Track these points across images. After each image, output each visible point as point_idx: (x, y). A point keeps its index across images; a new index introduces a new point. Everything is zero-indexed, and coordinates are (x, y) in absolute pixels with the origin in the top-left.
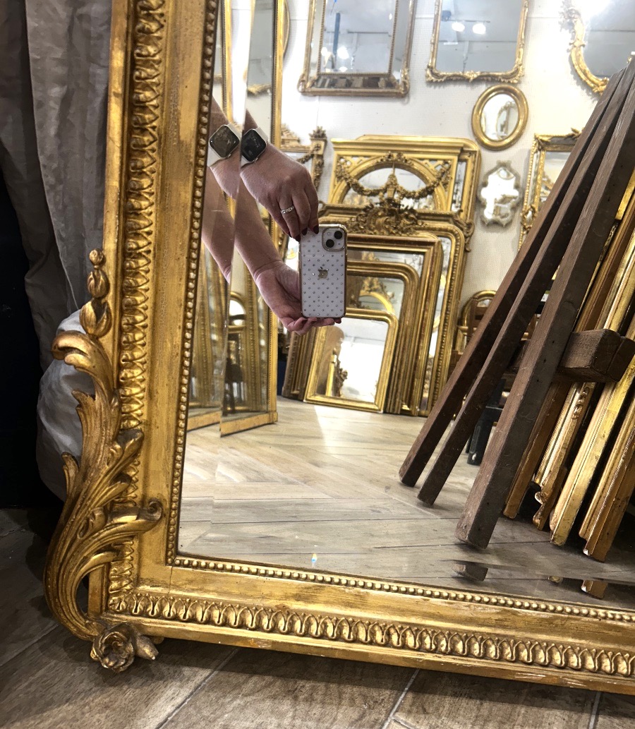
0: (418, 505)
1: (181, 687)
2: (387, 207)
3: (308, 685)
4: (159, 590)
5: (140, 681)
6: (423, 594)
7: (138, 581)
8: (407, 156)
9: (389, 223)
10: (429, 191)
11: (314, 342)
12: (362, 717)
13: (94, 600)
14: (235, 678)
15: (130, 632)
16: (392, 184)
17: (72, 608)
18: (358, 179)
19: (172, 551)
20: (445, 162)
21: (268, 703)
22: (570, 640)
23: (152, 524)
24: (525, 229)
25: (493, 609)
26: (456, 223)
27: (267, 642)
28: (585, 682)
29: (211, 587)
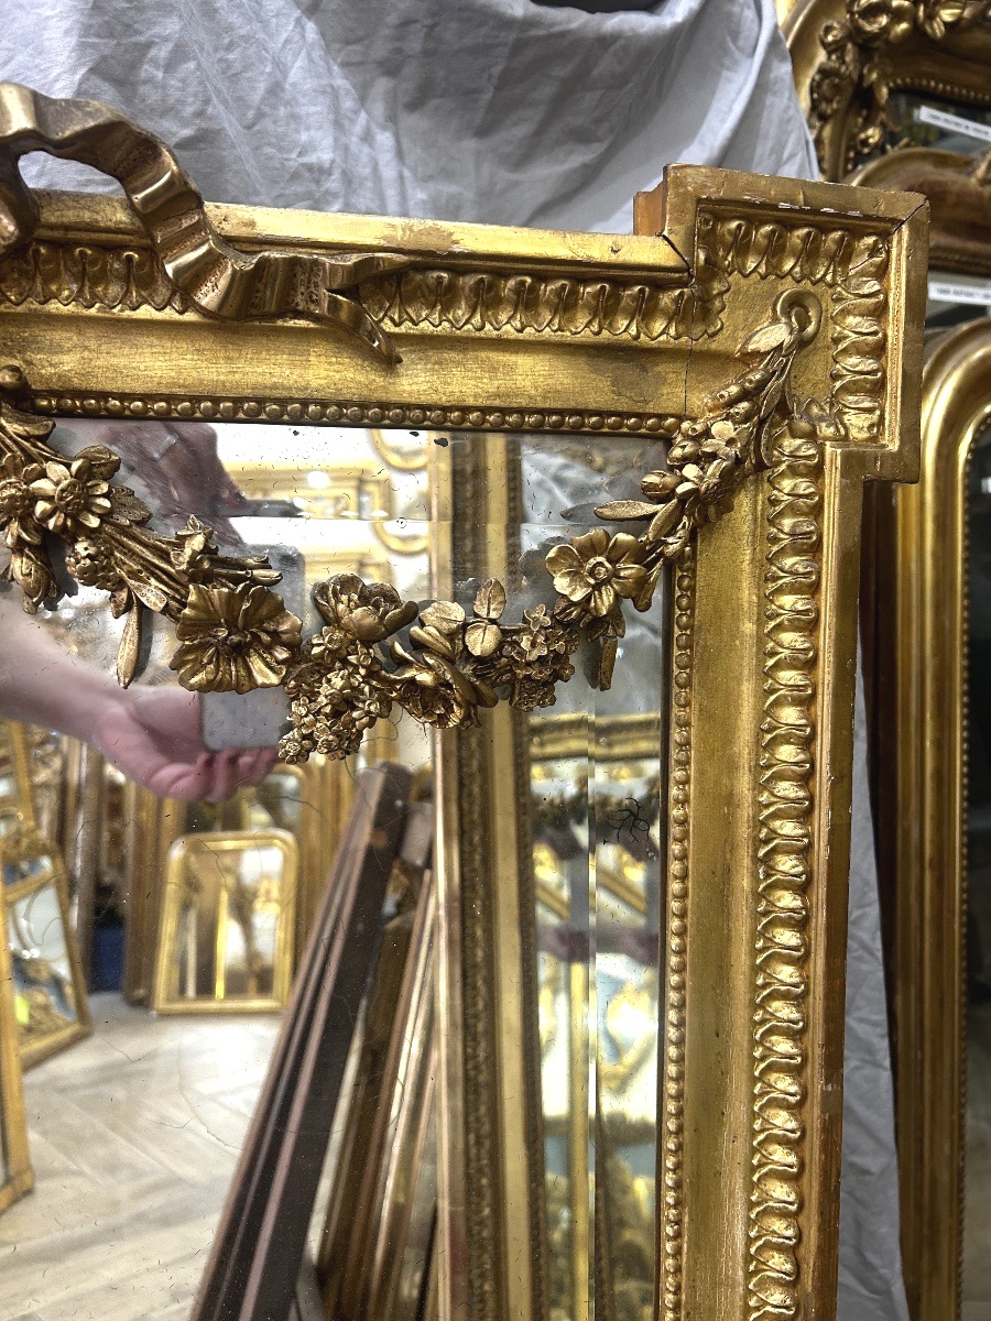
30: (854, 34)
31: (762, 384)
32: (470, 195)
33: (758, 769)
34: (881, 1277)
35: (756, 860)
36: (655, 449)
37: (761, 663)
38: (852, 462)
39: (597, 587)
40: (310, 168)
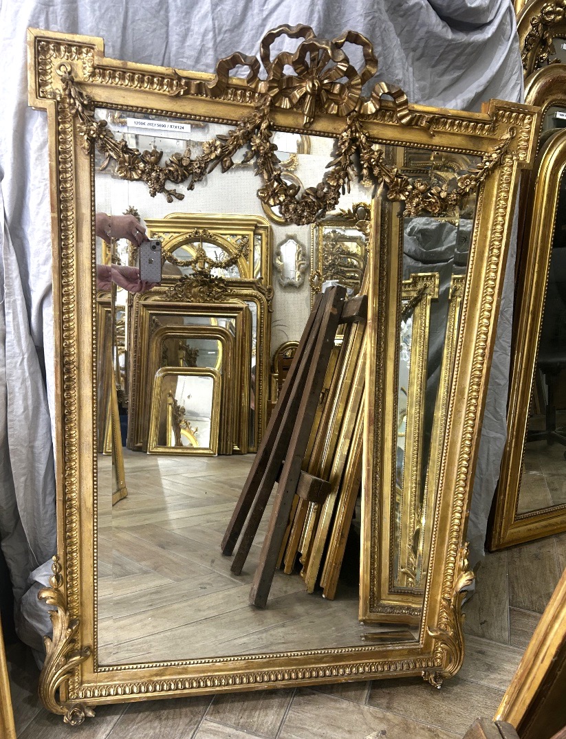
0: (231, 576)
1: (107, 726)
2: (199, 278)
3: (166, 712)
4: (92, 684)
5: (87, 728)
6: (212, 662)
7: (82, 683)
8: (212, 232)
9: (203, 292)
10: (232, 262)
11: (151, 399)
12: (190, 721)
13: (62, 695)
14: (132, 716)
15: (82, 707)
16: (202, 257)
17: (53, 701)
18: (171, 253)
19: (97, 666)
20: (243, 236)
21: (148, 724)
22: (277, 669)
23: (87, 657)
24: (313, 289)
25: (243, 662)
26: (259, 289)
27: (145, 698)
28: (284, 685)
29: (116, 678)
30: (542, 20)
31: (503, 146)
32: (428, 85)
33: (492, 230)
34: (500, 415)
35: (489, 250)
36: (479, 159)
37: (495, 207)
38: (520, 165)
39: (467, 186)
40: (397, 80)
